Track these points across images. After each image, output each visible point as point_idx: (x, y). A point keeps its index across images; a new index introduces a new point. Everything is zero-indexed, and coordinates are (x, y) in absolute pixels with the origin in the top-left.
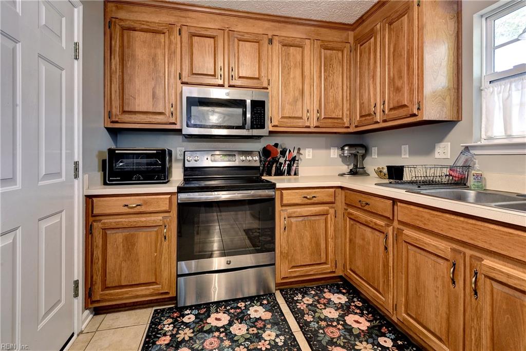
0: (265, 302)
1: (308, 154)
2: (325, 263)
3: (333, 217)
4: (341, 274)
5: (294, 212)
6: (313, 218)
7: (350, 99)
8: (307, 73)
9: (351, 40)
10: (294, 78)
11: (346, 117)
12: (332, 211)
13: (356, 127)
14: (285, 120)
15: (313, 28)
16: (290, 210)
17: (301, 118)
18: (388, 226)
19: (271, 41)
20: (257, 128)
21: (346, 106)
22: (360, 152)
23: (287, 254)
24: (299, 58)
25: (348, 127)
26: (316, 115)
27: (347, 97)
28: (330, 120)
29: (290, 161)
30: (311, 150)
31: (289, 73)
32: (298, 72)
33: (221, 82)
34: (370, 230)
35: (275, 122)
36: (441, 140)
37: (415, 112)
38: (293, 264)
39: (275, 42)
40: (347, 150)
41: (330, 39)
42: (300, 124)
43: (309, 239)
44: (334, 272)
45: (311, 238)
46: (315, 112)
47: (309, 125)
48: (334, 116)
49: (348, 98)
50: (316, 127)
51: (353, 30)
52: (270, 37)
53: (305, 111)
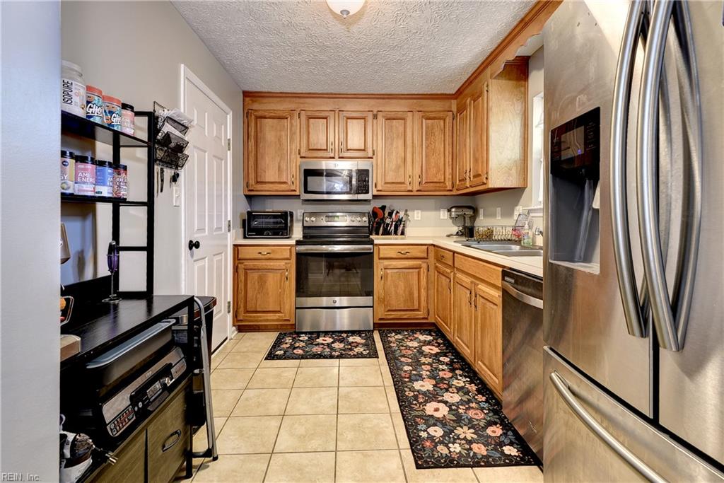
0: (363, 335)
1: (416, 216)
2: (418, 310)
3: (426, 271)
4: (433, 321)
5: (390, 265)
6: (407, 271)
7: (452, 164)
8: (409, 142)
9: (454, 108)
10: (397, 147)
11: (449, 181)
12: (424, 266)
13: (457, 190)
14: (389, 185)
15: (415, 101)
16: (386, 263)
17: (403, 183)
18: (451, 272)
19: (375, 116)
20: (362, 193)
21: (448, 171)
22: (467, 213)
23: (384, 299)
24: (401, 129)
25: (451, 191)
26: (417, 180)
27: (449, 162)
28: (432, 184)
29: (397, 222)
30: (420, 211)
31: (392, 144)
32: (401, 142)
33: (332, 155)
34: (444, 278)
35: (379, 188)
36: (517, 205)
37: (485, 181)
38: (389, 308)
39: (380, 117)
40: (455, 212)
41: (433, 109)
42: (403, 189)
43: (403, 288)
44: (427, 319)
45: (405, 287)
46: (418, 177)
47: (411, 189)
48: (435, 180)
49: (451, 163)
50: (418, 191)
51: (456, 99)
52: (375, 113)
53: (408, 177)
